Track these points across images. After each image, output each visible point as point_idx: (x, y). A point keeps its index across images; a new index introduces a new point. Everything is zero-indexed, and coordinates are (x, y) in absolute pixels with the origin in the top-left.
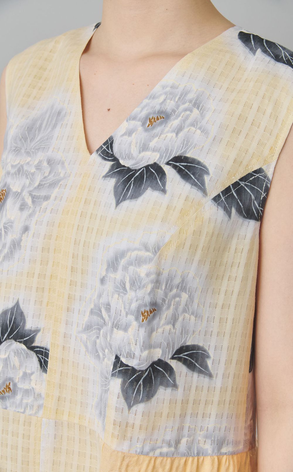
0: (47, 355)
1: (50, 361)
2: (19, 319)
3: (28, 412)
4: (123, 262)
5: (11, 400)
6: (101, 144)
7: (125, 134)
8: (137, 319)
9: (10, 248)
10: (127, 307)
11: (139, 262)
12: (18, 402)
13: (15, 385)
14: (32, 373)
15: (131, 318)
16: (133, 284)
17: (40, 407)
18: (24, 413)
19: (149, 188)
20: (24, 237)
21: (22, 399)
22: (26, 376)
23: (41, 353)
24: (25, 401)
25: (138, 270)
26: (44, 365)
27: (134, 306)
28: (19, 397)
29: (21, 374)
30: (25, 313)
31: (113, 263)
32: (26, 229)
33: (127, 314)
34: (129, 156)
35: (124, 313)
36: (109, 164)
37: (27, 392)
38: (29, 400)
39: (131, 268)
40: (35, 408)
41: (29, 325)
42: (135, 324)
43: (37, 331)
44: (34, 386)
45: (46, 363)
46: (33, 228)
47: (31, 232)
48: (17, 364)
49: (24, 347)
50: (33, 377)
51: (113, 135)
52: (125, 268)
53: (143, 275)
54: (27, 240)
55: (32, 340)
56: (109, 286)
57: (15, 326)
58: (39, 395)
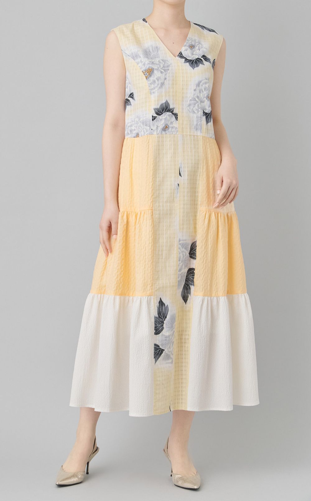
0: (177, 115)
1: (178, 117)
2: (168, 106)
3: (174, 133)
4: (201, 84)
5: (168, 130)
6: (178, 54)
7: (185, 50)
8: (207, 99)
9: (161, 85)
10: (204, 96)
11: (206, 83)
12: (170, 131)
13: (168, 126)
14: (173, 121)
15: (205, 99)
16: (205, 89)
17: (177, 131)
18: (172, 134)
19: (200, 64)
20: (165, 81)
21: (171, 130)
22: (172, 123)
23: (175, 115)
24: (172, 130)
25: (206, 85)
26: (177, 118)
27: (206, 95)
28: (170, 129)
29: (170, 122)
30: (170, 103)
31: (198, 84)
32: (165, 79)
33: (204, 98)
34: (189, 57)
35: (203, 98)
36: (184, 60)
37: (172, 127)
38: (174, 130)
39: (204, 85)
40: (176, 132)
41: (171, 107)
42: (206, 100)
43: (174, 108)
44: (174, 125)
45: (177, 117)
46: (167, 77)
47: (167, 79)
48: (169, 119)
49: (171, 113)
50: (174, 123)
51: (181, 51)
52: (202, 86)
53: (207, 86)
54: (166, 82)
55: (173, 111)
56: (198, 91)
57: (167, 108)
58: (177, 128)
